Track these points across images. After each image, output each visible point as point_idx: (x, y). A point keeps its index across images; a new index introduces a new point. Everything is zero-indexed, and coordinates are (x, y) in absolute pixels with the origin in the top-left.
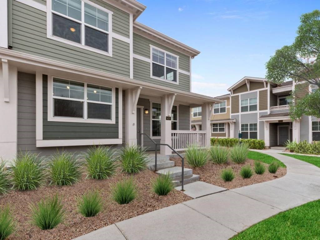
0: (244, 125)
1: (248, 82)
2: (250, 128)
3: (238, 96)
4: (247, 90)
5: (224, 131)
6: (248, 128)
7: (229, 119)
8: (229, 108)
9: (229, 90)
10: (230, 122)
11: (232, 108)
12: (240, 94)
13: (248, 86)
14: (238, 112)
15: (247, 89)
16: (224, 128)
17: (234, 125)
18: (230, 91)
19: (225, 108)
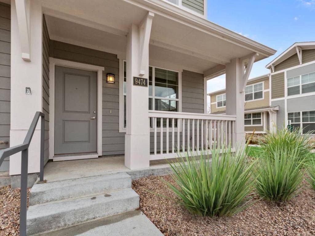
0: (292, 114)
1: (300, 52)
2: (303, 118)
3: (283, 73)
4: (299, 64)
5: (260, 124)
6: (300, 118)
7: (268, 107)
8: (268, 92)
9: (267, 67)
10: (271, 111)
11: (272, 91)
12: (285, 71)
13: (300, 56)
14: (283, 96)
15: (299, 60)
16: (260, 119)
17: (276, 114)
18: (270, 68)
19: (262, 92)
